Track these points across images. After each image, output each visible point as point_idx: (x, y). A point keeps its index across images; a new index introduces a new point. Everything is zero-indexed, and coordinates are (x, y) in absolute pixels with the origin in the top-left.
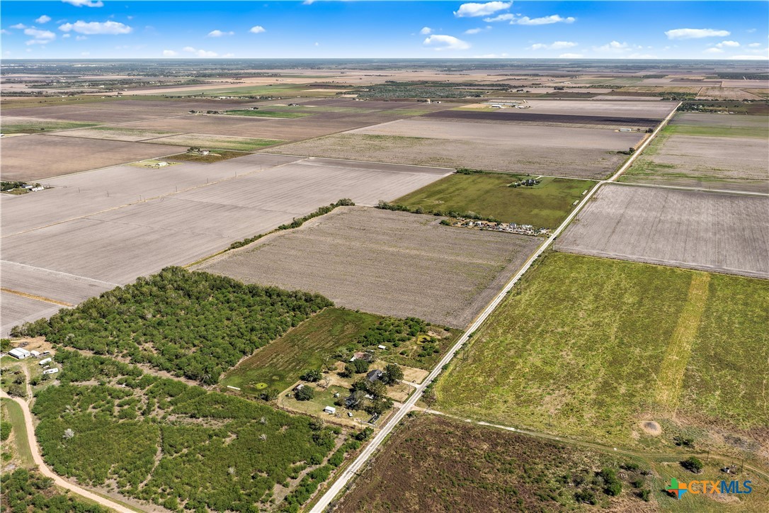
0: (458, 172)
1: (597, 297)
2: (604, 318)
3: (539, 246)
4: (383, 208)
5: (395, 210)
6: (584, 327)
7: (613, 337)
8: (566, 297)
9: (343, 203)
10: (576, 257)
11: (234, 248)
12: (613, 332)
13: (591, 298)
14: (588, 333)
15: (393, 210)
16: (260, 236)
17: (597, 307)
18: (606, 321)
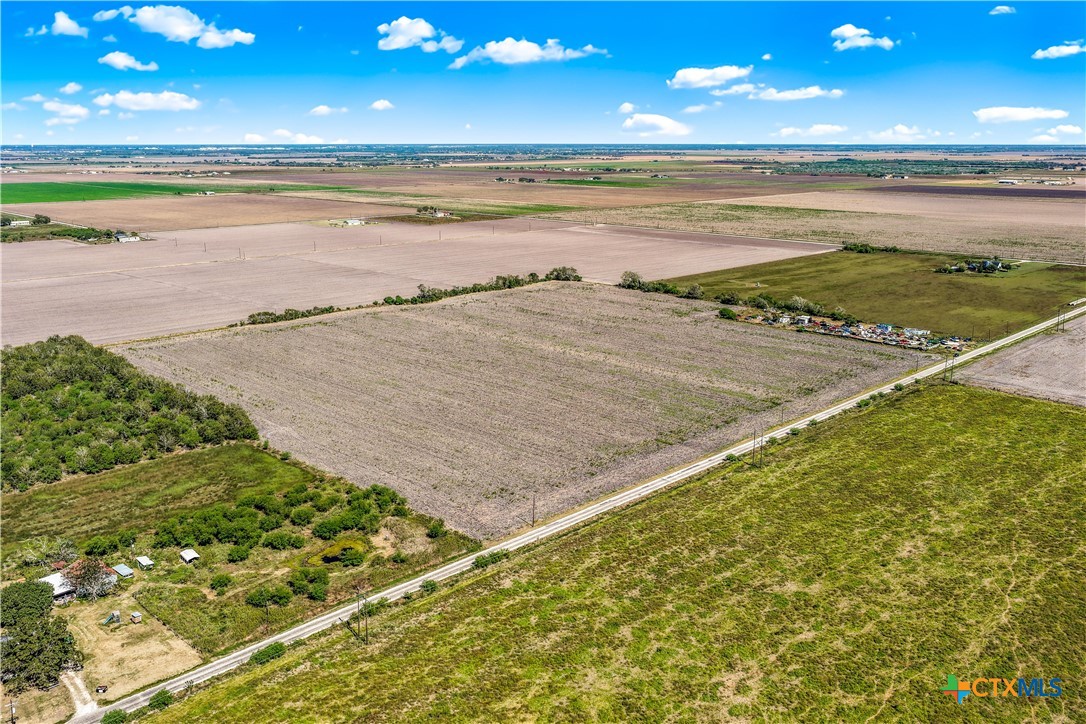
0: (846, 248)
1: (999, 502)
2: (983, 572)
3: (916, 370)
4: (627, 287)
5: (649, 291)
6: (887, 591)
7: (975, 647)
8: (899, 491)
9: (561, 276)
10: (1004, 399)
11: (253, 323)
12: (988, 626)
13: (979, 503)
14: (885, 616)
15: (643, 291)
16: (330, 310)
17: (983, 533)
18: (986, 582)
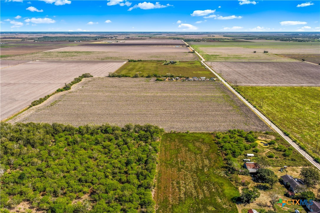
4: (112, 77)
9: (85, 76)
11: (34, 105)
15: (119, 77)
16: (49, 96)
